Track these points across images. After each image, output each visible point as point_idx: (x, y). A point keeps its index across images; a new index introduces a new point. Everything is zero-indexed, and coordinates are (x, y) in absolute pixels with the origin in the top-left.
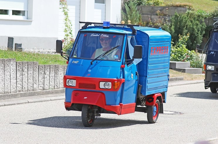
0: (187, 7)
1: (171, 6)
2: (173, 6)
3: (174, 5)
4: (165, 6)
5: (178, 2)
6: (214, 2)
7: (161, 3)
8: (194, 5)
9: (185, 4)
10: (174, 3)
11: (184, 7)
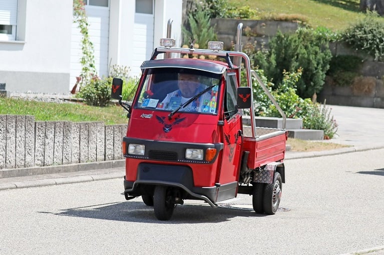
0: (298, 21)
1: (270, 19)
2: (274, 20)
3: (275, 18)
4: (260, 19)
5: (283, 12)
7: (253, 14)
8: (310, 18)
9: (295, 17)
10: (275, 14)
11: (294, 21)
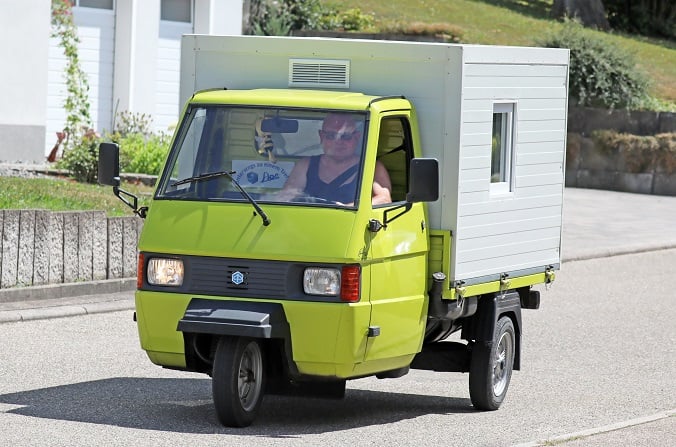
0: (445, 36)
1: (395, 31)
2: (404, 33)
3: (405, 29)
4: (378, 32)
5: (418, 20)
6: (530, 23)
7: (366, 23)
8: (466, 30)
9: (440, 28)
10: (405, 23)
11: (437, 35)
